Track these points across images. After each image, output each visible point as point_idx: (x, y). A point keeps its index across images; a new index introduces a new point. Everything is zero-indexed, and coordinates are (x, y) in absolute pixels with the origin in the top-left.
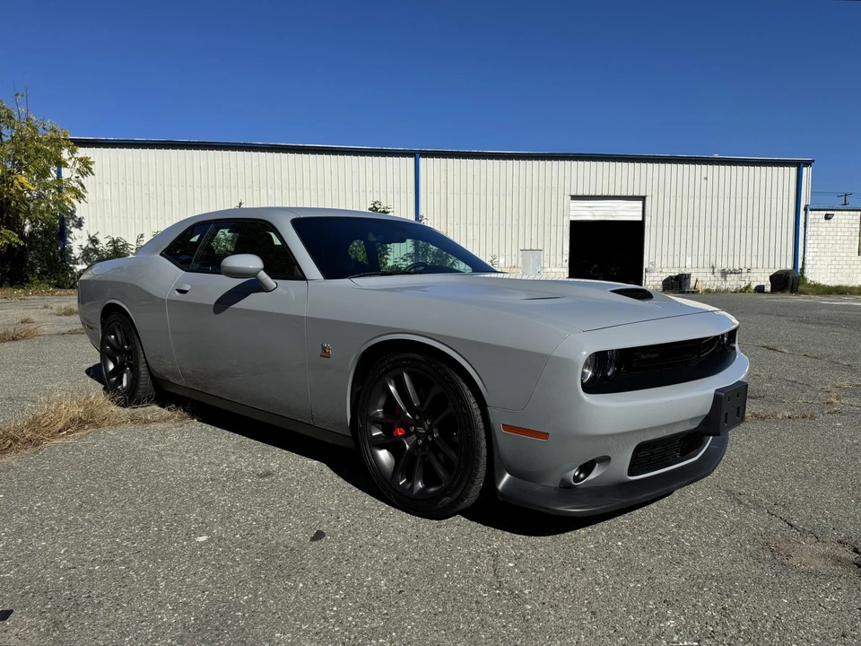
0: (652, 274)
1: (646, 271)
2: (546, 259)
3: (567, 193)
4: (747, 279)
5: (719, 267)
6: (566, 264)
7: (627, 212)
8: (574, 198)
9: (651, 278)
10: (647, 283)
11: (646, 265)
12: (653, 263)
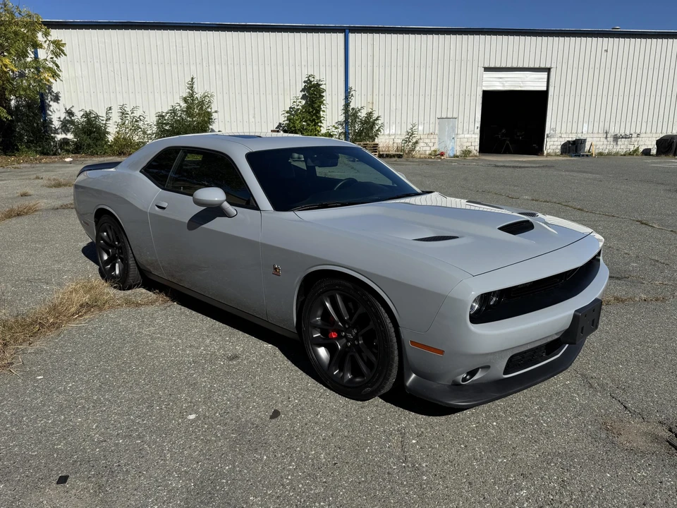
0: (553, 139)
1: (547, 137)
2: (460, 126)
3: (481, 65)
4: (636, 143)
5: (612, 132)
6: (478, 131)
7: (533, 82)
8: (487, 69)
9: (552, 143)
10: (548, 147)
11: (547, 131)
12: (554, 130)
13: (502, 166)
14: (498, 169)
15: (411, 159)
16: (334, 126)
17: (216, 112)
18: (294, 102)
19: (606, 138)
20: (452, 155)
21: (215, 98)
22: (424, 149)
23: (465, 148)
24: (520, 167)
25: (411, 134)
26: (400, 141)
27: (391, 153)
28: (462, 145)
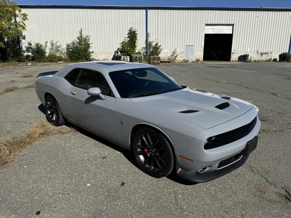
0: (235, 55)
1: (232, 54)
2: (195, 49)
3: (204, 23)
4: (270, 56)
5: (260, 51)
6: (203, 51)
7: (226, 30)
8: (207, 25)
9: (234, 56)
10: (232, 58)
11: (232, 51)
12: (235, 51)
13: (213, 67)
14: (212, 68)
15: (174, 63)
16: (141, 49)
17: (91, 43)
18: (124, 39)
19: (258, 54)
20: (192, 62)
21: (91, 37)
22: (180, 59)
23: (197, 58)
24: (221, 67)
25: (174, 53)
26: (169, 55)
27: (165, 60)
28: (196, 57)
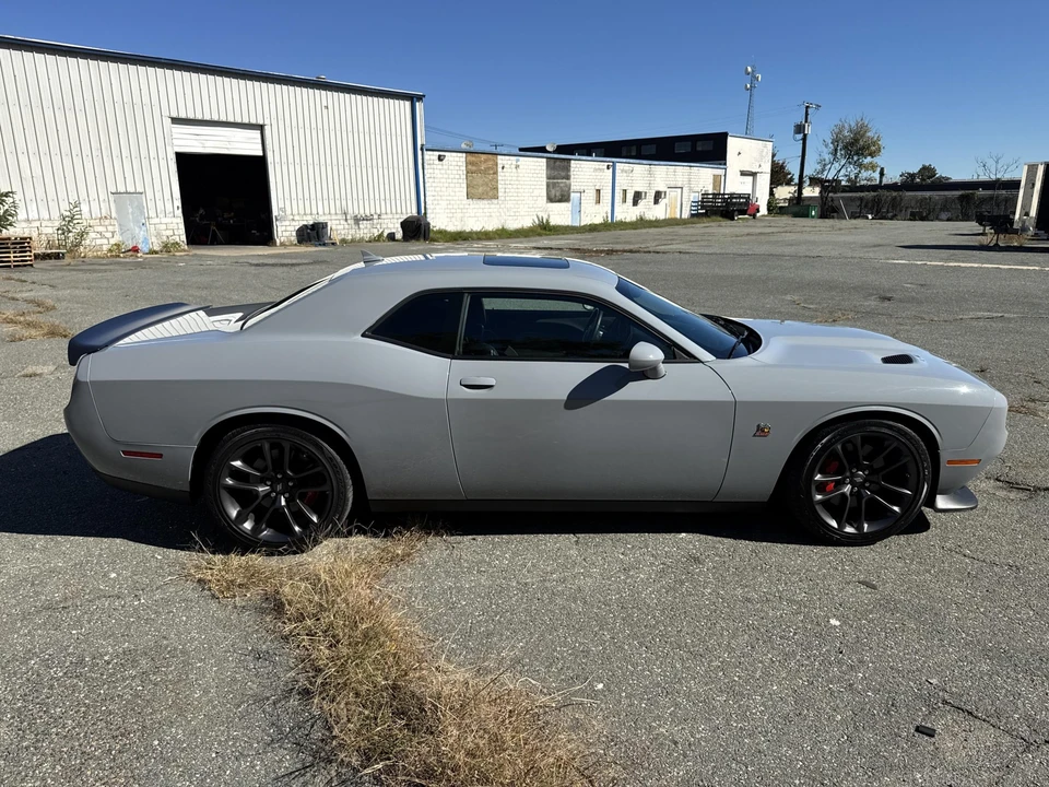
0: (284, 223)
1: (277, 220)
2: (151, 205)
3: (166, 113)
4: (379, 226)
5: (351, 213)
6: (179, 212)
8: (176, 121)
9: (284, 228)
10: (280, 234)
11: (275, 212)
12: (283, 210)
20: (150, 251)
23: (165, 239)
25: (70, 219)
26: (51, 230)
28: (158, 235)
